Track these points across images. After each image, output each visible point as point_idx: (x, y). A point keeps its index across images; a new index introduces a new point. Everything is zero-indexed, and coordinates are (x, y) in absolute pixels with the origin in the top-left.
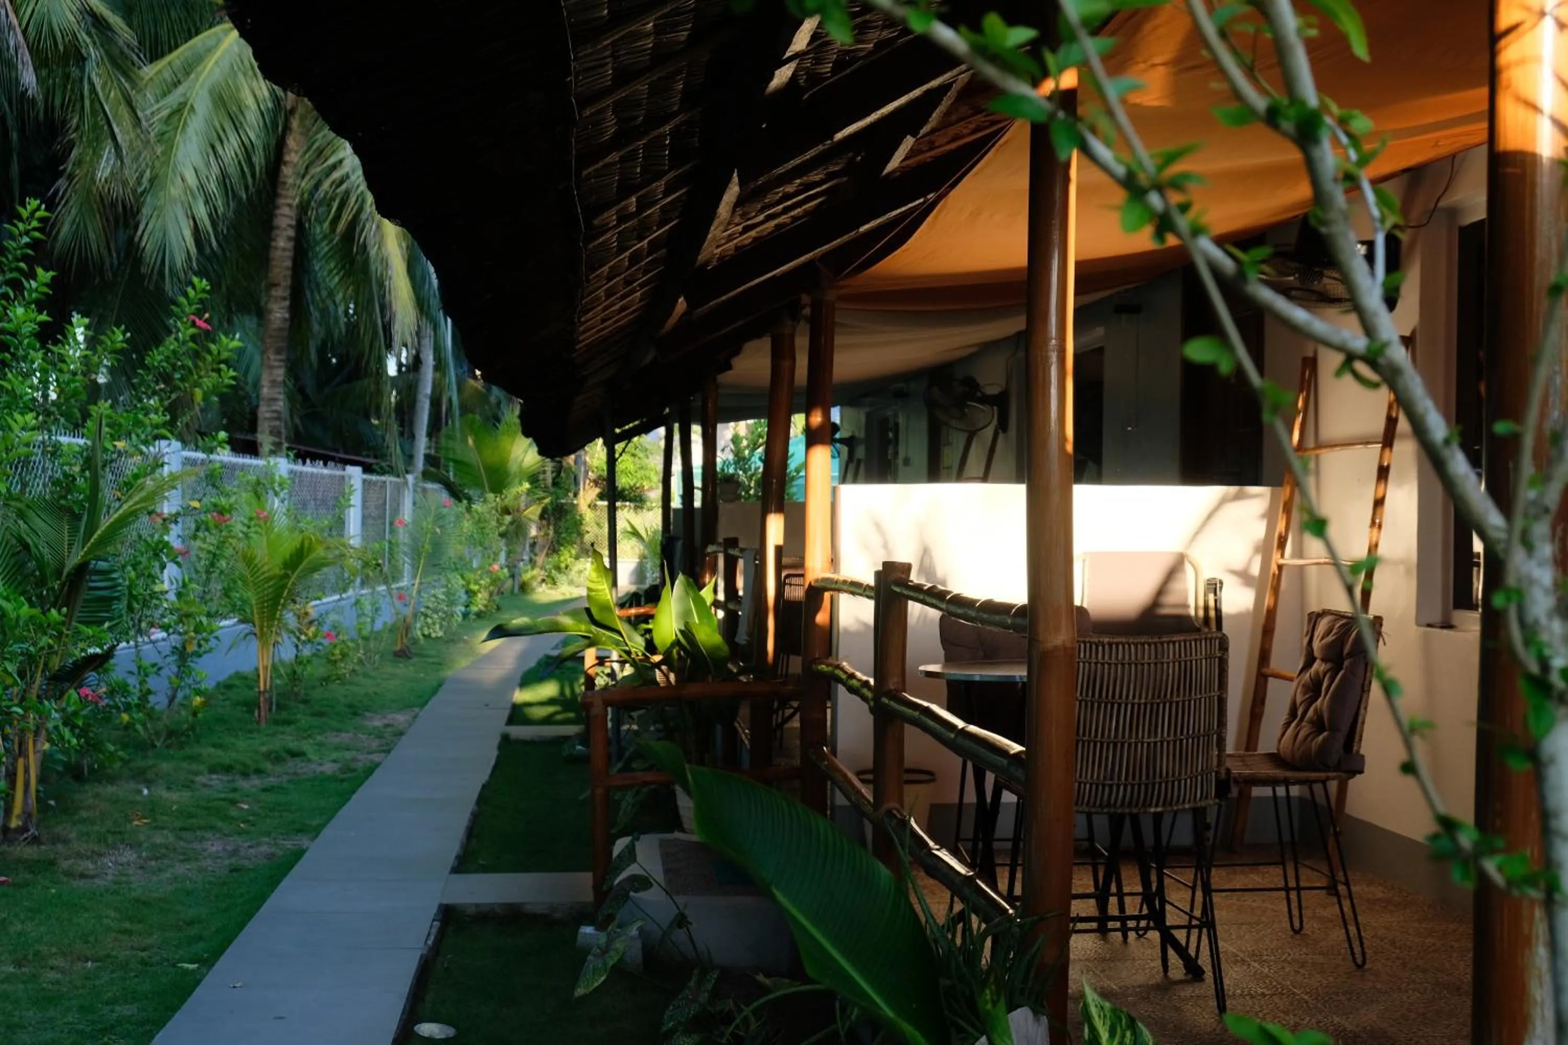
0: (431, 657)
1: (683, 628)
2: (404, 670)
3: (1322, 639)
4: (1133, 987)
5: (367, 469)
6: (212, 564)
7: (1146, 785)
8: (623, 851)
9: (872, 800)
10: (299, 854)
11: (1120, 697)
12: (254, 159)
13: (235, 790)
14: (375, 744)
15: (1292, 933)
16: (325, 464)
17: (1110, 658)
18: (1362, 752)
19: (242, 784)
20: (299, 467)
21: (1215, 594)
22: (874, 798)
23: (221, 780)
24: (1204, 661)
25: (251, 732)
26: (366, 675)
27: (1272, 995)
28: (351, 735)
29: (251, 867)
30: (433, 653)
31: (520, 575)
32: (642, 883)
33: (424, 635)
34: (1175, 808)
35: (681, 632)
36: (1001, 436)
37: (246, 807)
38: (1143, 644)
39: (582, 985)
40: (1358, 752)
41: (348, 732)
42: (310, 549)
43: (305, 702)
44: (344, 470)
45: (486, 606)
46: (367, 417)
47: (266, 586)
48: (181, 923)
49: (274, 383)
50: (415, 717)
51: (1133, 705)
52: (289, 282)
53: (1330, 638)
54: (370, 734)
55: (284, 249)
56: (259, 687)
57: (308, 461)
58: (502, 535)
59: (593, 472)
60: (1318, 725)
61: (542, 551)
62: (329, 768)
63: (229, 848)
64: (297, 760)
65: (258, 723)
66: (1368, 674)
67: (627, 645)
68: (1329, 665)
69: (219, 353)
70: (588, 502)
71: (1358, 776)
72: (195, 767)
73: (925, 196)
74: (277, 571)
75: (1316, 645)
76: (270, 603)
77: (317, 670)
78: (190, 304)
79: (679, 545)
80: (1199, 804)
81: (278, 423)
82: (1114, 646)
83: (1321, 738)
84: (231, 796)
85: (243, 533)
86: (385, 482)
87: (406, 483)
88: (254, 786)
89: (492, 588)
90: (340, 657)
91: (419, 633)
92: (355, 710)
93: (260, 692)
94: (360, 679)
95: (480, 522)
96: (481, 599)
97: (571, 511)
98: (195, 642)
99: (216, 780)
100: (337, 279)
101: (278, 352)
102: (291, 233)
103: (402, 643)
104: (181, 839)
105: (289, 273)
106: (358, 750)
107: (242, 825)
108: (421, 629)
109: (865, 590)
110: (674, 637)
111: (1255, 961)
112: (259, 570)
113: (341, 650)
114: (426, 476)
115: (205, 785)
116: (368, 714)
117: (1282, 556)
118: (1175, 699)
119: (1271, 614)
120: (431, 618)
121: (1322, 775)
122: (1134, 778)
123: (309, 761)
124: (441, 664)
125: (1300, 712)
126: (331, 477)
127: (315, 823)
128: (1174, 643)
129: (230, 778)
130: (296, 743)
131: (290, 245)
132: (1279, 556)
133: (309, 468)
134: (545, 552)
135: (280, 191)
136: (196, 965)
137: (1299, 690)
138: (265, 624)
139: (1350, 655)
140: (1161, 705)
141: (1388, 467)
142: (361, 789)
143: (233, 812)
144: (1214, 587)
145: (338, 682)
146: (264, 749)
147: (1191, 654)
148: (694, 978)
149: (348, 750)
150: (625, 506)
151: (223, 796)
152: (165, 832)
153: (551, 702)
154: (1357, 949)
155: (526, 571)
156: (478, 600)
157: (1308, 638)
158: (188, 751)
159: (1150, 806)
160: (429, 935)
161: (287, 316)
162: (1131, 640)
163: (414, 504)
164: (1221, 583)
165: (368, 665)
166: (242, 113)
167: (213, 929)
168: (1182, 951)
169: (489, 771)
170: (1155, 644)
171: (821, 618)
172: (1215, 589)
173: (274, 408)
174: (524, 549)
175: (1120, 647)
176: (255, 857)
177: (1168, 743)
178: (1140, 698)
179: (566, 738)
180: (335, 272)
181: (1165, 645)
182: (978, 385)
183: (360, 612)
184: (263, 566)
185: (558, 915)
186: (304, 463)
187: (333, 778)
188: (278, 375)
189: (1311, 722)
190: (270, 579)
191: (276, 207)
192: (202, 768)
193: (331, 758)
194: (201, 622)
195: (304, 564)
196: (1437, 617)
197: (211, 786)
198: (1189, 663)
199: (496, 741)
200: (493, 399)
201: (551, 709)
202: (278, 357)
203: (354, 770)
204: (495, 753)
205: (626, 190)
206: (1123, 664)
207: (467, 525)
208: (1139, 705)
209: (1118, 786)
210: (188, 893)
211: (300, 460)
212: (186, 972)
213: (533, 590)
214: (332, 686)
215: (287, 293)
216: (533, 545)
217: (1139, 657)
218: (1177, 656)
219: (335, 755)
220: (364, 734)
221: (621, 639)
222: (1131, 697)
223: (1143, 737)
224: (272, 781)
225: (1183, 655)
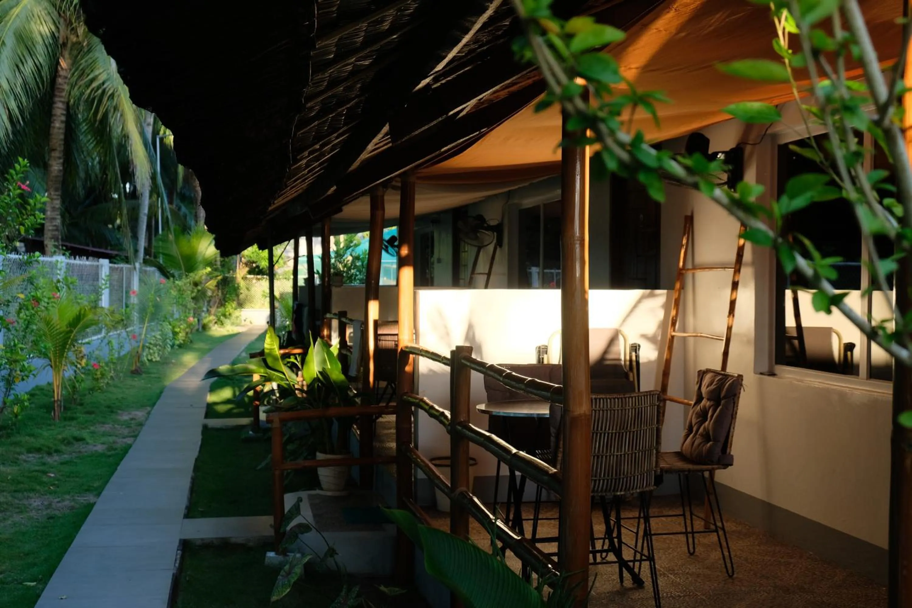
0: (154, 373)
1: (321, 370)
2: (138, 382)
3: (708, 387)
4: (604, 593)
5: (111, 258)
6: (27, 327)
7: (616, 479)
8: (292, 508)
9: (449, 485)
10: (90, 507)
11: (601, 429)
12: (43, 74)
13: (44, 464)
14: (126, 432)
15: (688, 555)
16: (87, 259)
17: (596, 407)
18: (732, 453)
19: (49, 460)
20: (72, 261)
21: (636, 352)
22: (451, 485)
23: (34, 457)
24: (649, 408)
25: (50, 425)
26: (116, 386)
27: (684, 596)
28: (110, 426)
29: (60, 515)
30: (155, 371)
31: (202, 320)
32: (304, 528)
33: (148, 360)
34: (631, 492)
35: (320, 372)
36: (498, 249)
37: (52, 475)
38: (614, 399)
39: (275, 594)
40: (730, 453)
41: (108, 424)
42: (85, 315)
43: (81, 404)
44: (98, 261)
45: (184, 341)
46: (106, 225)
47: (58, 337)
48: (22, 555)
49: (54, 209)
50: (149, 413)
51: (608, 434)
52: (62, 148)
53: (712, 387)
54: (122, 425)
55: (59, 128)
56: (54, 397)
57: (77, 257)
58: (193, 298)
59: (245, 258)
60: (706, 437)
61: (214, 305)
62: (100, 448)
63: (46, 503)
64: (81, 443)
65: (54, 419)
66: (735, 409)
67: (287, 380)
68: (712, 403)
69: (35, 204)
70: (242, 276)
71: (730, 467)
72: (18, 449)
73: (479, 130)
74: (64, 328)
75: (704, 390)
76: (60, 347)
77: (88, 384)
78: (17, 174)
79: (306, 310)
80: (645, 490)
81: (56, 233)
82: (598, 400)
83: (709, 445)
84: (42, 468)
85: (44, 307)
86: (122, 268)
87: (135, 268)
88: (56, 461)
89: (187, 330)
90: (100, 376)
91: (145, 359)
92: (111, 409)
93: (55, 401)
94: (112, 389)
95: (180, 291)
96: (181, 336)
97: (232, 281)
98: (20, 377)
99: (32, 457)
100: (92, 145)
101: (56, 190)
102: (63, 118)
103: (136, 365)
104: (15, 498)
105: (62, 142)
106: (116, 436)
107: (52, 488)
108: (147, 355)
109: (442, 360)
110: (316, 376)
111: (671, 574)
112: (54, 328)
113: (101, 372)
114: (145, 262)
115: (25, 461)
116: (119, 412)
117: (674, 331)
118: (632, 430)
119: (668, 363)
120: (153, 350)
121: (710, 467)
122: (608, 476)
123: (87, 443)
124: (159, 378)
125: (695, 429)
126: (91, 266)
127: (96, 484)
128: (632, 398)
129: (40, 456)
130: (78, 432)
131: (63, 126)
132: (672, 330)
133: (79, 262)
134: (216, 305)
135: (57, 93)
136: (35, 583)
137: (694, 416)
138: (57, 360)
139: (725, 397)
140: (624, 434)
141: (738, 282)
142: (122, 463)
143: (45, 479)
144: (635, 348)
145: (99, 391)
146: (60, 437)
147: (642, 405)
148: (344, 590)
149: (110, 436)
150: (264, 278)
151: (37, 468)
152: (5, 494)
153: (227, 402)
154: (729, 565)
155: (206, 318)
156: (180, 338)
157: (698, 385)
158: (13, 439)
159: (617, 491)
160: (176, 560)
161: (61, 168)
162: (608, 397)
163: (140, 280)
164: (639, 346)
165: (116, 380)
166: (34, 46)
167: (42, 558)
168: (631, 570)
169: (198, 449)
170: (622, 398)
171: (408, 369)
172: (636, 349)
173: (54, 224)
174: (204, 304)
175: (602, 401)
176: (63, 508)
177: (628, 455)
178: (613, 429)
179: (242, 427)
180: (91, 141)
181: (627, 399)
182: (485, 219)
183: (111, 348)
184: (57, 325)
185: (251, 544)
186: (75, 258)
187: (102, 455)
188: (57, 204)
189: (702, 435)
190: (61, 333)
191: (54, 103)
192: (23, 450)
193: (101, 441)
194: (23, 365)
195: (81, 323)
196: (765, 369)
197: (29, 462)
198: (640, 409)
199: (200, 430)
200: (181, 213)
201: (229, 406)
202: (57, 193)
203: (116, 449)
204: (200, 437)
205: (317, 139)
206: (603, 411)
207: (174, 293)
208: (612, 433)
209: (600, 480)
210: (24, 534)
211: (73, 257)
212: (29, 588)
213: (210, 328)
214: (95, 394)
215: (61, 155)
216: (209, 302)
217: (612, 407)
218: (634, 405)
219: (104, 439)
220: (118, 425)
221: (284, 377)
222: (607, 429)
223: (614, 452)
224: (66, 457)
225: (637, 404)
